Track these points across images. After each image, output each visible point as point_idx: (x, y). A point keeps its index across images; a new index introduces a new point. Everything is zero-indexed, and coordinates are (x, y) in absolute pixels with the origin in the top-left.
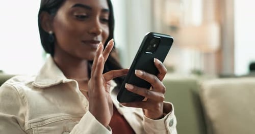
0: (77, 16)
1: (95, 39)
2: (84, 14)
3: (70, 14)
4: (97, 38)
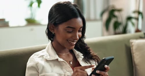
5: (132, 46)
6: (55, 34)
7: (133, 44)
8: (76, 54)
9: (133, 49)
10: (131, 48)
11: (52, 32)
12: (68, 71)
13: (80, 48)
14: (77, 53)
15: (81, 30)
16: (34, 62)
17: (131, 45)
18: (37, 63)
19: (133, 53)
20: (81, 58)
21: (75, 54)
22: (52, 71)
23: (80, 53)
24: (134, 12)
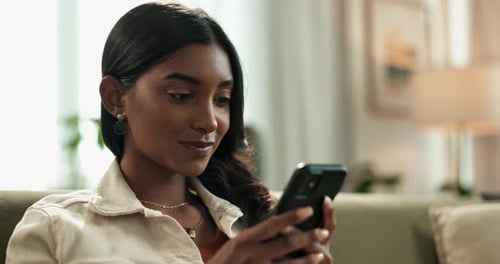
0: (173, 95)
1: (204, 140)
2: (186, 92)
3: (160, 90)
4: (207, 138)
5: (440, 229)
6: (125, 120)
7: (442, 220)
8: (214, 205)
9: (441, 241)
10: (437, 238)
11: (114, 113)
12: (182, 257)
13: (228, 186)
14: (218, 204)
15: (228, 96)
16: (44, 218)
17: (433, 226)
18: (55, 222)
19: (445, 256)
20: (234, 216)
21: (210, 207)
22: (113, 251)
23: (228, 202)
24: (445, 188)
